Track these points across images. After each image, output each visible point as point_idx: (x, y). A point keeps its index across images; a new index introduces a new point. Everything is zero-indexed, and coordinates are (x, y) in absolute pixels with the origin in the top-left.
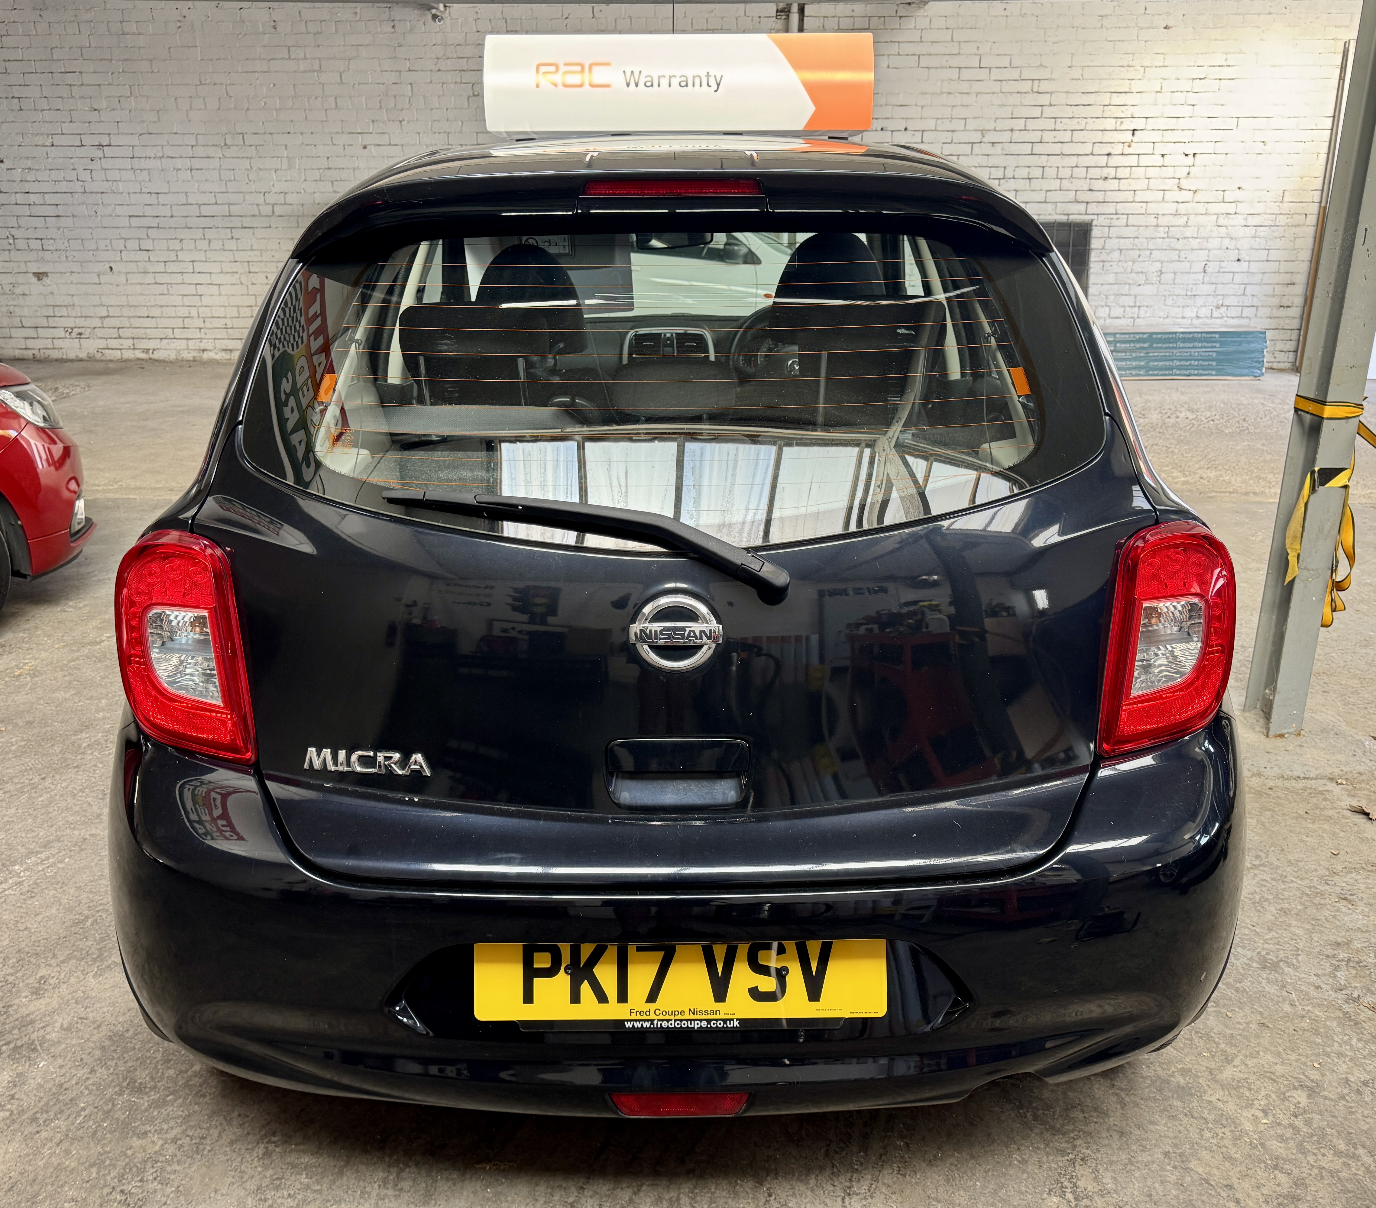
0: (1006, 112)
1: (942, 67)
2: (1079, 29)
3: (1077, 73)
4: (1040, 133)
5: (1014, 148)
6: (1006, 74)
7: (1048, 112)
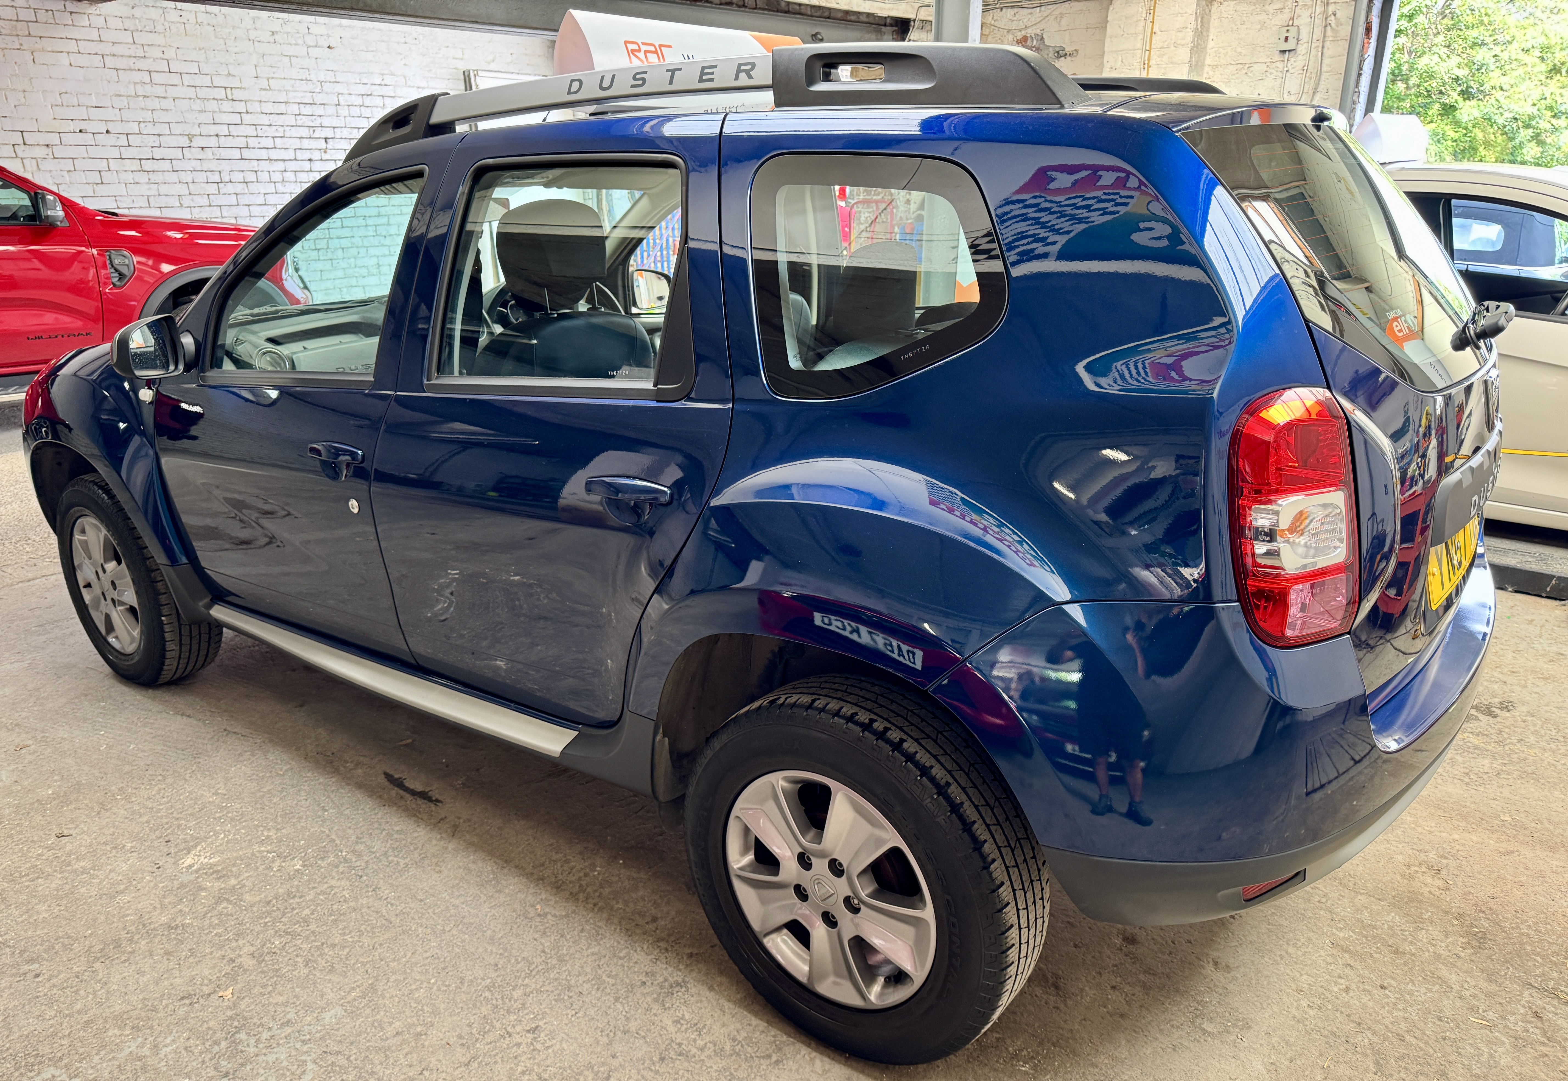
0: (206, 118)
1: (130, 69)
2: (256, 43)
3: (264, 83)
4: (244, 139)
5: (225, 153)
6: (199, 81)
7: (247, 118)
